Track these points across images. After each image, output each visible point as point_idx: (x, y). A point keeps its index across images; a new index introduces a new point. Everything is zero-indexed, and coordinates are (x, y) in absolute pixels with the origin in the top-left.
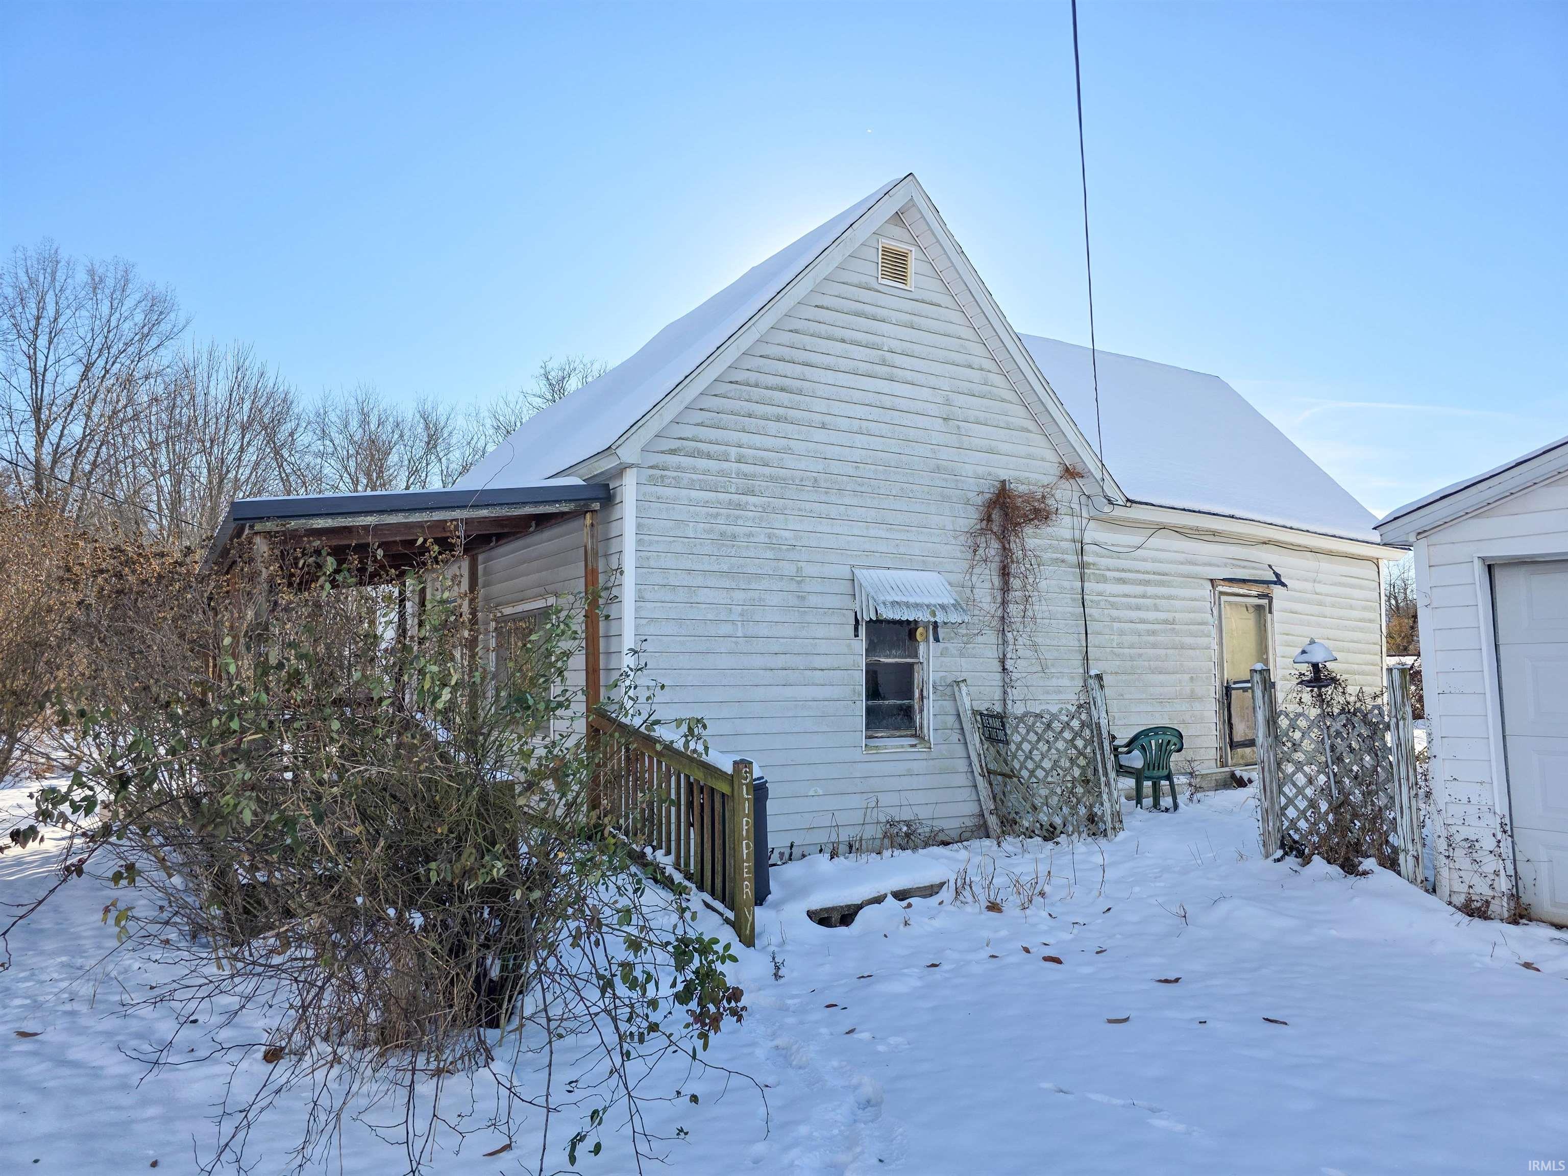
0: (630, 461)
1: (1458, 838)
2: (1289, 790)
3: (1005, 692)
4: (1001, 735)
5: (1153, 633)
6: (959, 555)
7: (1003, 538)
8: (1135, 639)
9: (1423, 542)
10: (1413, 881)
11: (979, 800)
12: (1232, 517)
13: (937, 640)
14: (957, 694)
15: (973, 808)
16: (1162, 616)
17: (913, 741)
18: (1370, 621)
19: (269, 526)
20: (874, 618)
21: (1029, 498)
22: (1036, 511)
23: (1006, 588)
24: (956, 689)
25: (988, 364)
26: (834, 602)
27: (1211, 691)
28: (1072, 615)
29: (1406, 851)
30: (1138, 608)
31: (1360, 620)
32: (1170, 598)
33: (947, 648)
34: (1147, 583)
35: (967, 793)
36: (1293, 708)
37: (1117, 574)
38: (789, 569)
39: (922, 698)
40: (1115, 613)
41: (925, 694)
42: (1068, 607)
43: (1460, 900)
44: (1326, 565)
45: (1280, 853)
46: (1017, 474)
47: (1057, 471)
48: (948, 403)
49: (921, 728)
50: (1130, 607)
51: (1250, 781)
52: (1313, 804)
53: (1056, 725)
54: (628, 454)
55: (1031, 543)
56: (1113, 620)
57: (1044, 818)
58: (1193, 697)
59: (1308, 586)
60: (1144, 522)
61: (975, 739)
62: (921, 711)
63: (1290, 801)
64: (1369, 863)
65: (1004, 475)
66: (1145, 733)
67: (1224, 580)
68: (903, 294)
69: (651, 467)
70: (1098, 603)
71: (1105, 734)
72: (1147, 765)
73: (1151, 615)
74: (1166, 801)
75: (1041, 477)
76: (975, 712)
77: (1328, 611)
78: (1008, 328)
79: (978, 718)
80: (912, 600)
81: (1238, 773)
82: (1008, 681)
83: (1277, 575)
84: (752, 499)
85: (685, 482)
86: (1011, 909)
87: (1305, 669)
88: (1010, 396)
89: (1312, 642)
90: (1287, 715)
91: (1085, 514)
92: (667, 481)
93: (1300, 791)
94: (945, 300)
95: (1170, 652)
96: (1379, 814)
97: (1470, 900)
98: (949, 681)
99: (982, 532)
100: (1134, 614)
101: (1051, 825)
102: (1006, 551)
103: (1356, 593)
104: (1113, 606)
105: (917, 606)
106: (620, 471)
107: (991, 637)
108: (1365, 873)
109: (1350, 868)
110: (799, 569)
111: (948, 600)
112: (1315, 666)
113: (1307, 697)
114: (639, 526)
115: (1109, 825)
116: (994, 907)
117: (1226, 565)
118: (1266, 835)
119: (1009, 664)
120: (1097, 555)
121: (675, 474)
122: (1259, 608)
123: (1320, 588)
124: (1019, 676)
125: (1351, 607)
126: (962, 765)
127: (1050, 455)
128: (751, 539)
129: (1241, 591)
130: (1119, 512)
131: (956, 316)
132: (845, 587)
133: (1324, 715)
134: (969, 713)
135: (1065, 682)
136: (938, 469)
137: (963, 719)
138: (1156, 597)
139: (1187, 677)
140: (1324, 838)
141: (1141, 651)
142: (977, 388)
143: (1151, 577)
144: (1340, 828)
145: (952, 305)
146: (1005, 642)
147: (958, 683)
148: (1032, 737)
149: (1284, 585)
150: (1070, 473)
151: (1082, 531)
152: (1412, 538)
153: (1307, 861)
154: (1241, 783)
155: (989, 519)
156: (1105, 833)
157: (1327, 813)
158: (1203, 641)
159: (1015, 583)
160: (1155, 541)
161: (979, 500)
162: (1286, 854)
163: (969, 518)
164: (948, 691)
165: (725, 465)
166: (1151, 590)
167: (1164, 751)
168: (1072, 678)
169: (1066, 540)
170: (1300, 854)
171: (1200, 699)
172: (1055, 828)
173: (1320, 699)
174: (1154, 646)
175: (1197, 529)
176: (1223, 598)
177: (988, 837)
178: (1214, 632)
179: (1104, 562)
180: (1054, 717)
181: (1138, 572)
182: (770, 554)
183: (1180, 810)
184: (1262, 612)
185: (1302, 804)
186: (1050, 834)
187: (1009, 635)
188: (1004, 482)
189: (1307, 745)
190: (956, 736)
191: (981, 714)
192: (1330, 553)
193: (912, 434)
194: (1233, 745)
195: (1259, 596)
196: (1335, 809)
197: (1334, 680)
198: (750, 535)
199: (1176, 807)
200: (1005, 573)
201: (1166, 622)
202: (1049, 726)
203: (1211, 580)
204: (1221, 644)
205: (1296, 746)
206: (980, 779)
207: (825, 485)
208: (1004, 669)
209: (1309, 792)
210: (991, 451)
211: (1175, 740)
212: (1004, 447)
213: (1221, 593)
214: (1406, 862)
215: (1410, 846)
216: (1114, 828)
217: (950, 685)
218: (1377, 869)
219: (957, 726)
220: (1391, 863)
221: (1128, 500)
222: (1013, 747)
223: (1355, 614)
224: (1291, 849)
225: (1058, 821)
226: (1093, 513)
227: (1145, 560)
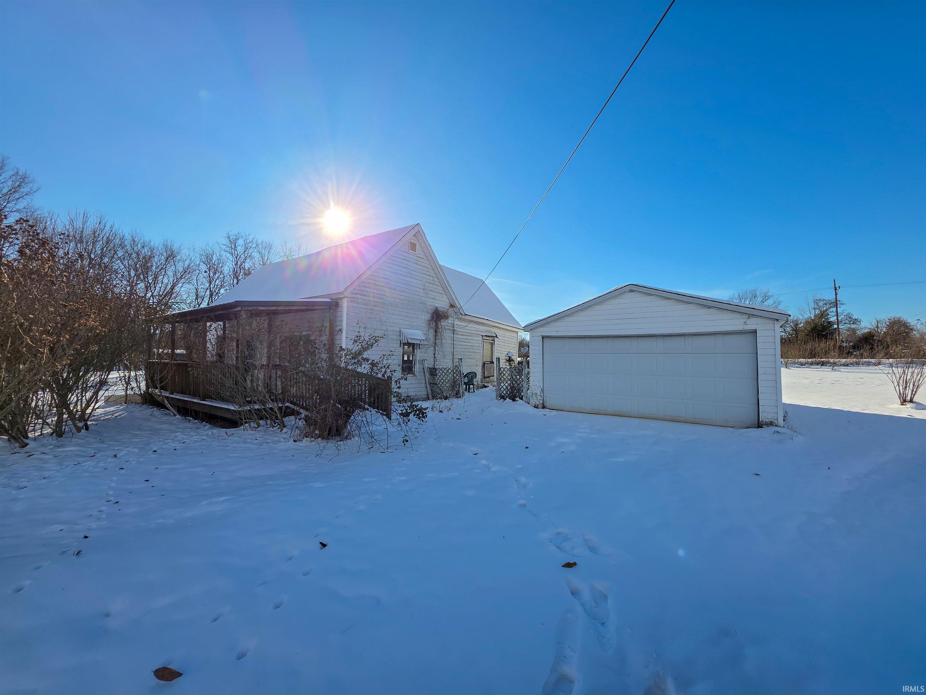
0: (346, 296)
1: (534, 393)
2: (502, 384)
3: (435, 363)
4: (435, 373)
5: (468, 349)
6: (425, 326)
7: (436, 322)
8: (464, 350)
9: (531, 332)
10: (525, 402)
11: (427, 391)
12: (488, 320)
13: (419, 348)
14: (424, 363)
15: (425, 393)
16: (471, 344)
17: (413, 375)
18: (515, 347)
19: (246, 308)
20: (406, 342)
21: (443, 312)
22: (445, 316)
23: (436, 336)
24: (424, 361)
25: (434, 275)
26: (395, 337)
27: (481, 364)
28: (451, 343)
29: (524, 396)
30: (465, 342)
31: (513, 347)
32: (472, 340)
33: (421, 351)
34: (468, 336)
35: (424, 389)
36: (504, 366)
37: (461, 333)
38: (385, 328)
39: (415, 364)
40: (460, 343)
41: (416, 363)
42: (449, 341)
43: (533, 405)
44: (507, 333)
45: (500, 398)
46: (440, 305)
47: (449, 305)
48: (424, 285)
49: (414, 372)
50: (463, 342)
51: (488, 386)
52: (507, 387)
53: (450, 371)
54: (347, 294)
55: (442, 324)
56: (460, 345)
57: (444, 394)
58: (476, 365)
59: (503, 338)
60: (468, 320)
61: (427, 375)
62: (414, 367)
63: (502, 387)
64: (518, 399)
65: (437, 305)
66: (468, 373)
67: (485, 336)
68: (415, 255)
69: (351, 298)
70: (456, 340)
71: (462, 373)
72: (468, 381)
73: (468, 344)
74: (471, 391)
75: (445, 306)
76: (428, 368)
77: (507, 344)
78: (438, 263)
79: (429, 369)
80: (415, 338)
81: (485, 385)
82: (435, 360)
83: (496, 335)
84: (376, 308)
85: (359, 302)
86: (445, 412)
87: (507, 358)
88: (439, 284)
89: (509, 352)
90: (503, 368)
91: (455, 317)
92: (355, 302)
93: (505, 385)
94: (425, 258)
95: (472, 354)
96: (519, 389)
97: (535, 405)
98: (422, 360)
99: (431, 320)
100: (465, 344)
101: (446, 396)
102: (437, 325)
103: (512, 340)
104: (460, 341)
105: (417, 339)
106: (341, 299)
107: (432, 348)
108: (517, 401)
109: (514, 400)
110: (387, 328)
111: (424, 338)
112: (509, 357)
113: (507, 364)
114: (347, 314)
115: (461, 395)
116: (441, 412)
117: (485, 332)
118: (497, 394)
119: (436, 355)
120: (457, 328)
121: (357, 300)
122: (492, 343)
123: (505, 339)
124: (438, 359)
125: (511, 344)
126: (424, 382)
127: (447, 301)
128: (376, 319)
129: (488, 339)
130: (463, 317)
131: (427, 262)
132: (398, 333)
133: (510, 368)
134: (427, 368)
135: (449, 361)
136: (421, 303)
137: (425, 369)
138: (469, 339)
139: (475, 360)
140: (509, 395)
141: (465, 353)
142: (431, 282)
143: (469, 334)
144: (512, 392)
145: (426, 259)
146: (435, 350)
147: (424, 360)
148: (444, 374)
149: (498, 338)
150: (452, 306)
151: (454, 321)
152: (529, 331)
153: (505, 399)
154: (486, 387)
155: (433, 318)
156: (460, 397)
157: (510, 389)
158: (479, 351)
159: (439, 334)
160: (470, 325)
161: (431, 312)
162: (501, 398)
163: (428, 317)
164: (421, 362)
165: (370, 298)
166: (469, 338)
167: (472, 378)
168: (450, 360)
169: (450, 324)
170: (504, 398)
171: (478, 366)
172: (447, 397)
173: (510, 365)
174: (469, 352)
175: (480, 322)
176: (484, 340)
177: (429, 400)
178: (482, 349)
179: (458, 330)
180: (449, 369)
181: (466, 333)
182: (380, 324)
183: (475, 392)
184: (492, 344)
185: (505, 387)
186: (446, 398)
187: (436, 348)
188: (437, 307)
189: (507, 375)
190: (423, 374)
191: (430, 368)
192: (507, 330)
193: (416, 293)
194: (485, 378)
195: (492, 340)
196: (511, 388)
197: (513, 360)
198: (375, 318)
199: (474, 391)
200: (436, 332)
201: (471, 346)
202: (448, 371)
203: (482, 336)
204: (483, 352)
205: (504, 375)
206: (428, 385)
207: (394, 305)
208: (435, 357)
209: (506, 385)
210: (434, 299)
211: (475, 375)
212: (437, 298)
213: (484, 339)
214: (524, 398)
215: (525, 395)
216: (462, 396)
217: (422, 361)
218: (519, 400)
219: (423, 371)
220: (521, 399)
221: (465, 314)
222: (438, 376)
223: (512, 346)
224: (502, 397)
225: (448, 395)
226: (457, 316)
227: (468, 330)
